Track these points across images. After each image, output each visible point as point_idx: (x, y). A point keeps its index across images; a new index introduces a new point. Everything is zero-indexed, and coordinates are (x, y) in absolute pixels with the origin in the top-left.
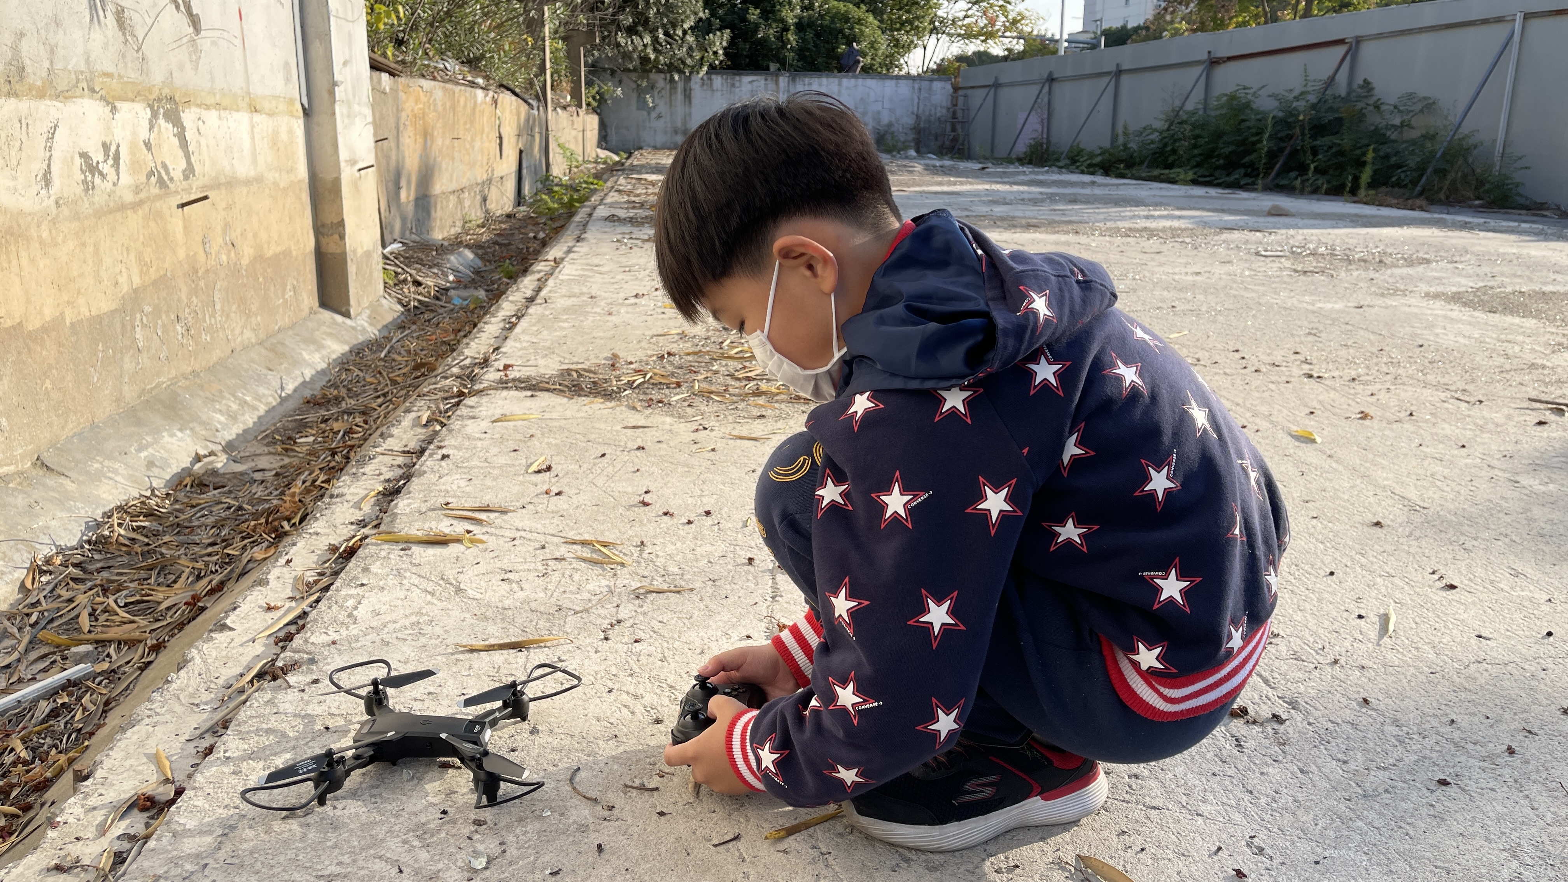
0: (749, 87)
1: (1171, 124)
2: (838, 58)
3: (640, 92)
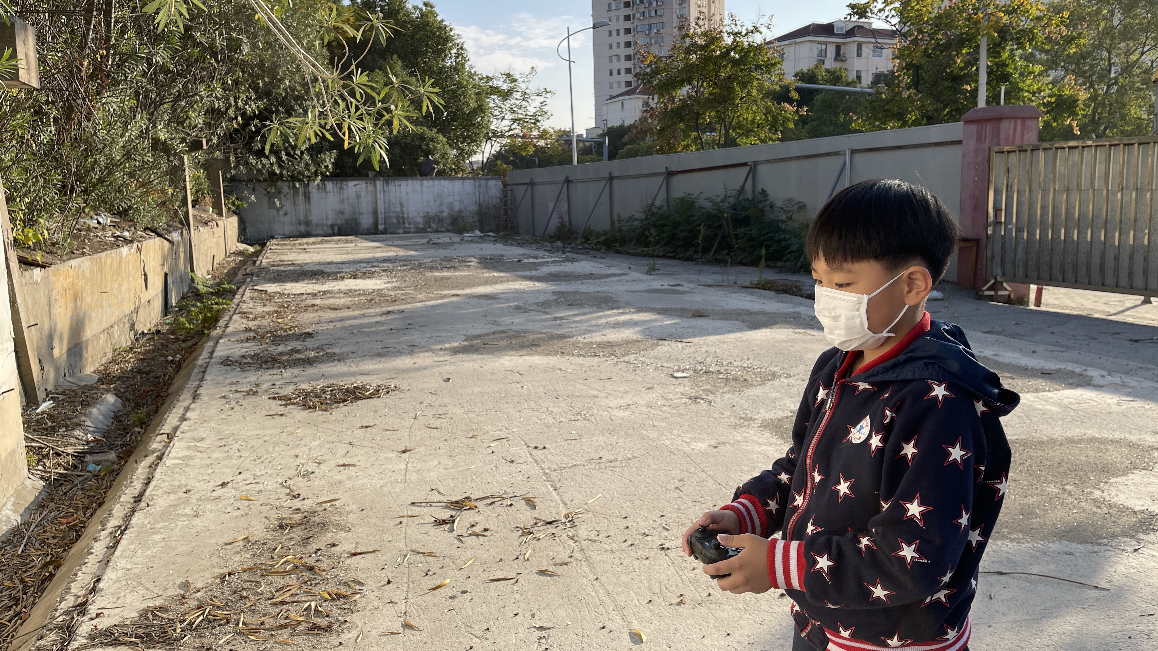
0: (354, 189)
1: (647, 216)
2: (419, 165)
3: (270, 197)
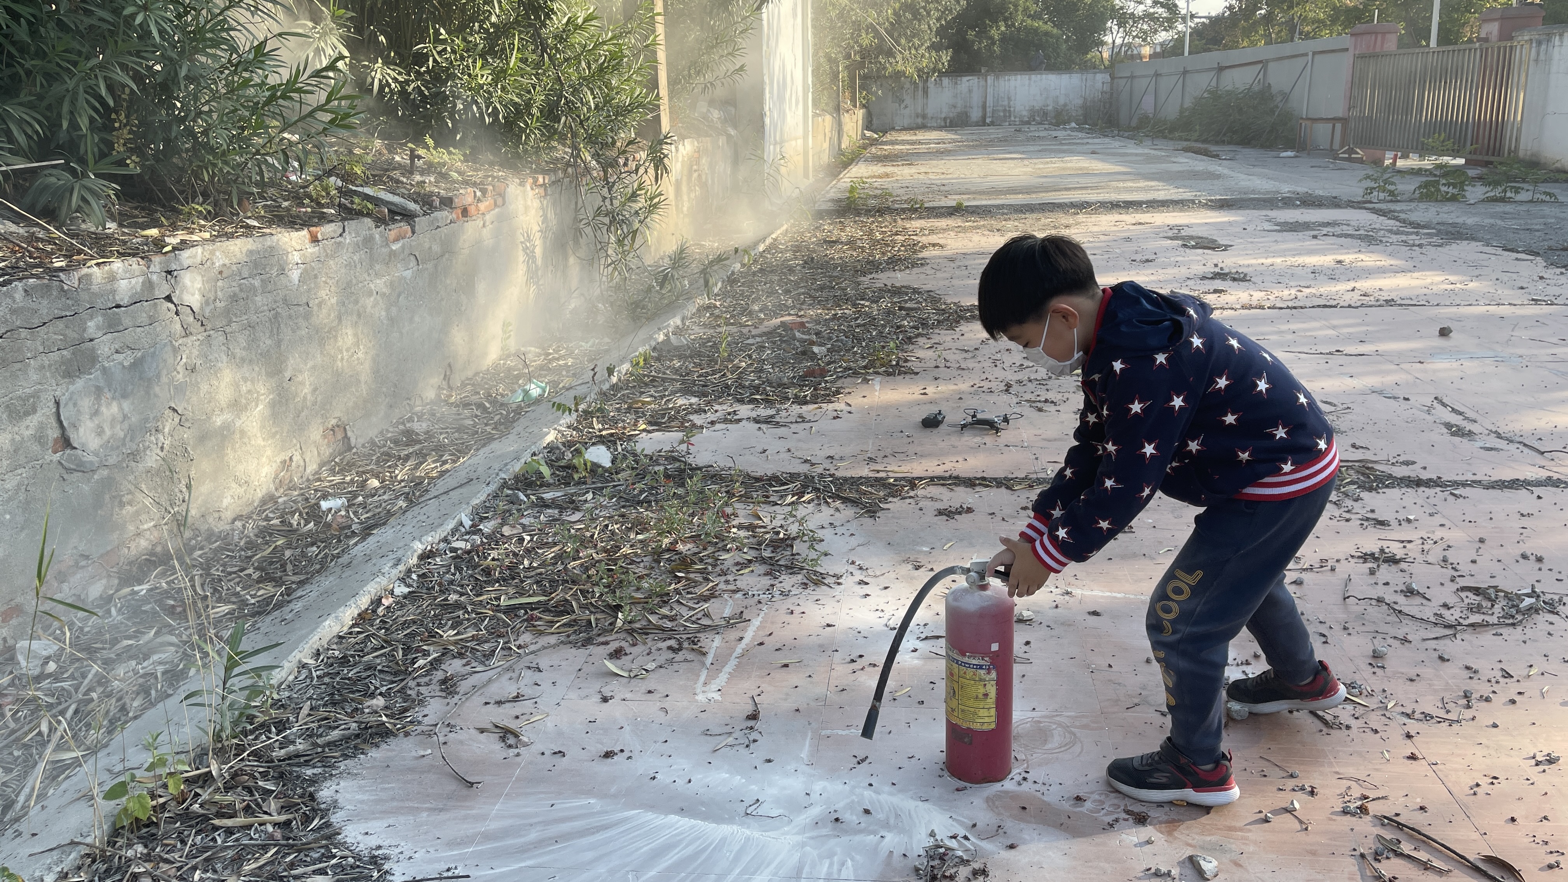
0: (967, 84)
2: (1029, 60)
3: (894, 92)
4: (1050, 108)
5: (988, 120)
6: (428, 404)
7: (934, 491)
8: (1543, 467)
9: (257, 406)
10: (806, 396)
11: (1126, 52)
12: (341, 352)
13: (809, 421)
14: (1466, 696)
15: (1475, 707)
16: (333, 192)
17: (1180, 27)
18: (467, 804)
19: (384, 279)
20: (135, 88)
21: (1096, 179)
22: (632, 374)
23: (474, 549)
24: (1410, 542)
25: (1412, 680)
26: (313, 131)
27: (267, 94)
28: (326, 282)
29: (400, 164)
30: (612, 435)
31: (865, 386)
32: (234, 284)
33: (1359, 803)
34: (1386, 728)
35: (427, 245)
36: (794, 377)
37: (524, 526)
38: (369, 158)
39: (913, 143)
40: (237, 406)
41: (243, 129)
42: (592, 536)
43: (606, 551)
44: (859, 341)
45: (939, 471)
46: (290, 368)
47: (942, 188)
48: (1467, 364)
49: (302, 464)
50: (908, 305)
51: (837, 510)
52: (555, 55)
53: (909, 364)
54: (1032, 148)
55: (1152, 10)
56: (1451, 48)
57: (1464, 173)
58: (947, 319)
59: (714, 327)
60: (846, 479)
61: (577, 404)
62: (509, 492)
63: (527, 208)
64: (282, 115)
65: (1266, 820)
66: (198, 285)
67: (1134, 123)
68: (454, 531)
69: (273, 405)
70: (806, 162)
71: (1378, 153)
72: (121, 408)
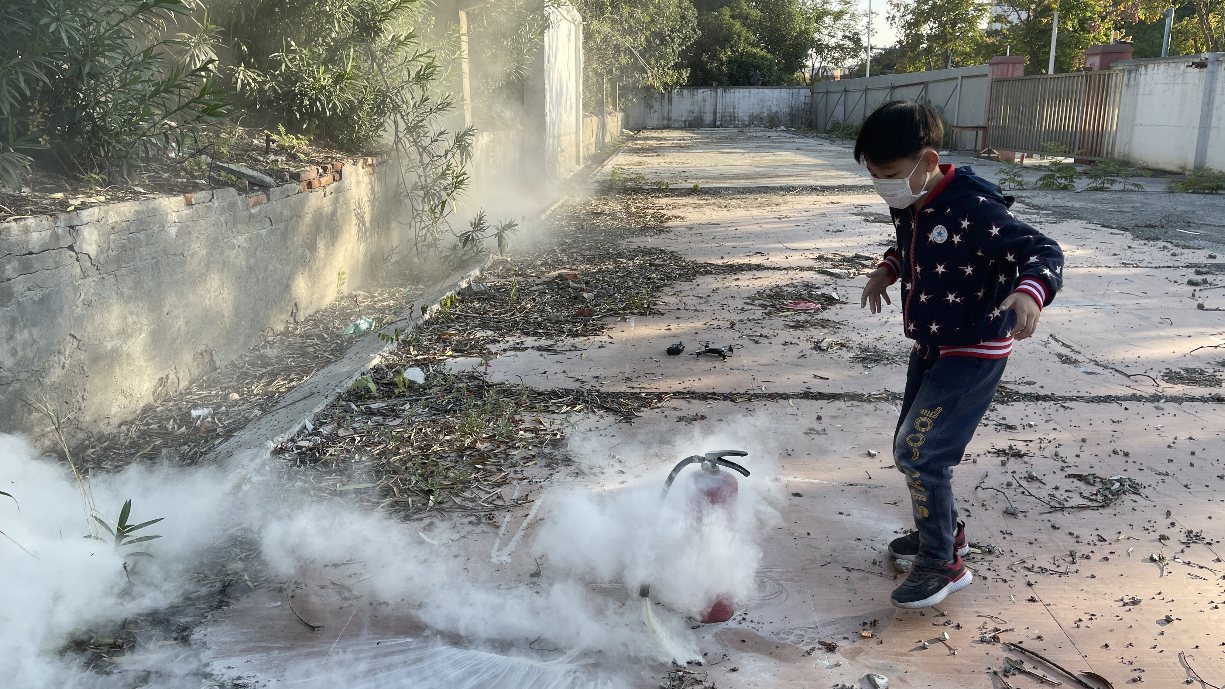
0: (702, 95)
3: (646, 100)
4: (765, 115)
5: (718, 123)
6: (278, 335)
7: (675, 403)
8: (1129, 387)
9: (140, 334)
10: (577, 331)
11: (823, 73)
12: (209, 292)
13: (580, 350)
14: (1071, 555)
15: (1078, 563)
16: (204, 167)
17: (863, 55)
18: (311, 643)
19: (244, 236)
20: (47, 81)
21: (800, 169)
22: (441, 313)
23: (316, 447)
24: (1031, 441)
25: (1031, 543)
26: (189, 118)
27: (153, 88)
28: (197, 237)
29: (258, 146)
30: (425, 359)
31: (623, 324)
32: (123, 237)
33: (993, 634)
34: (1013, 579)
35: (279, 210)
36: (568, 316)
37: (355, 430)
38: (233, 141)
39: (660, 139)
40: (124, 334)
41: (133, 115)
42: (409, 437)
43: (420, 448)
44: (619, 289)
45: (680, 388)
46: (168, 305)
47: (683, 174)
48: (1074, 311)
49: (176, 381)
50: (656, 262)
51: (602, 417)
52: (382, 64)
53: (657, 307)
54: (751, 145)
55: (842, 42)
56: (1064, 75)
57: (1073, 169)
58: (686, 273)
59: (506, 278)
60: (608, 394)
61: (397, 335)
62: (344, 403)
63: (358, 183)
64: (164, 105)
65: (924, 648)
66: (95, 237)
67: (829, 127)
68: (299, 434)
69: (153, 334)
70: (578, 151)
71: (1009, 154)
72: (31, 335)
